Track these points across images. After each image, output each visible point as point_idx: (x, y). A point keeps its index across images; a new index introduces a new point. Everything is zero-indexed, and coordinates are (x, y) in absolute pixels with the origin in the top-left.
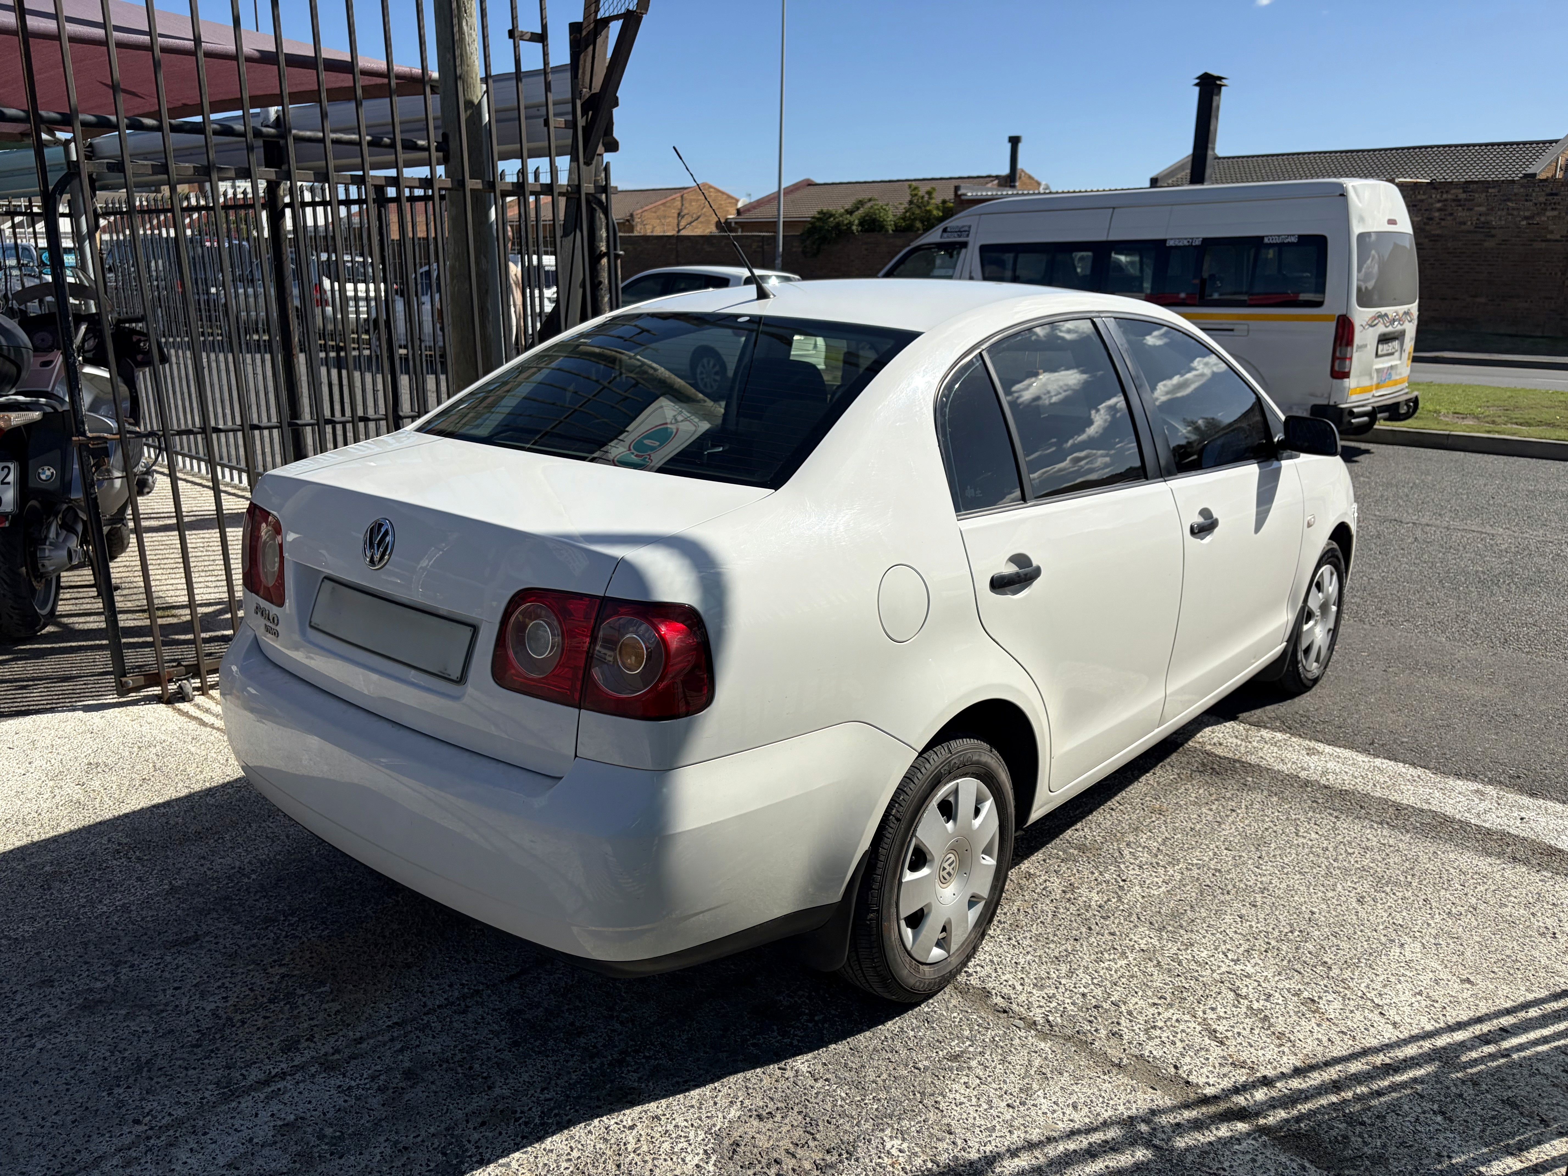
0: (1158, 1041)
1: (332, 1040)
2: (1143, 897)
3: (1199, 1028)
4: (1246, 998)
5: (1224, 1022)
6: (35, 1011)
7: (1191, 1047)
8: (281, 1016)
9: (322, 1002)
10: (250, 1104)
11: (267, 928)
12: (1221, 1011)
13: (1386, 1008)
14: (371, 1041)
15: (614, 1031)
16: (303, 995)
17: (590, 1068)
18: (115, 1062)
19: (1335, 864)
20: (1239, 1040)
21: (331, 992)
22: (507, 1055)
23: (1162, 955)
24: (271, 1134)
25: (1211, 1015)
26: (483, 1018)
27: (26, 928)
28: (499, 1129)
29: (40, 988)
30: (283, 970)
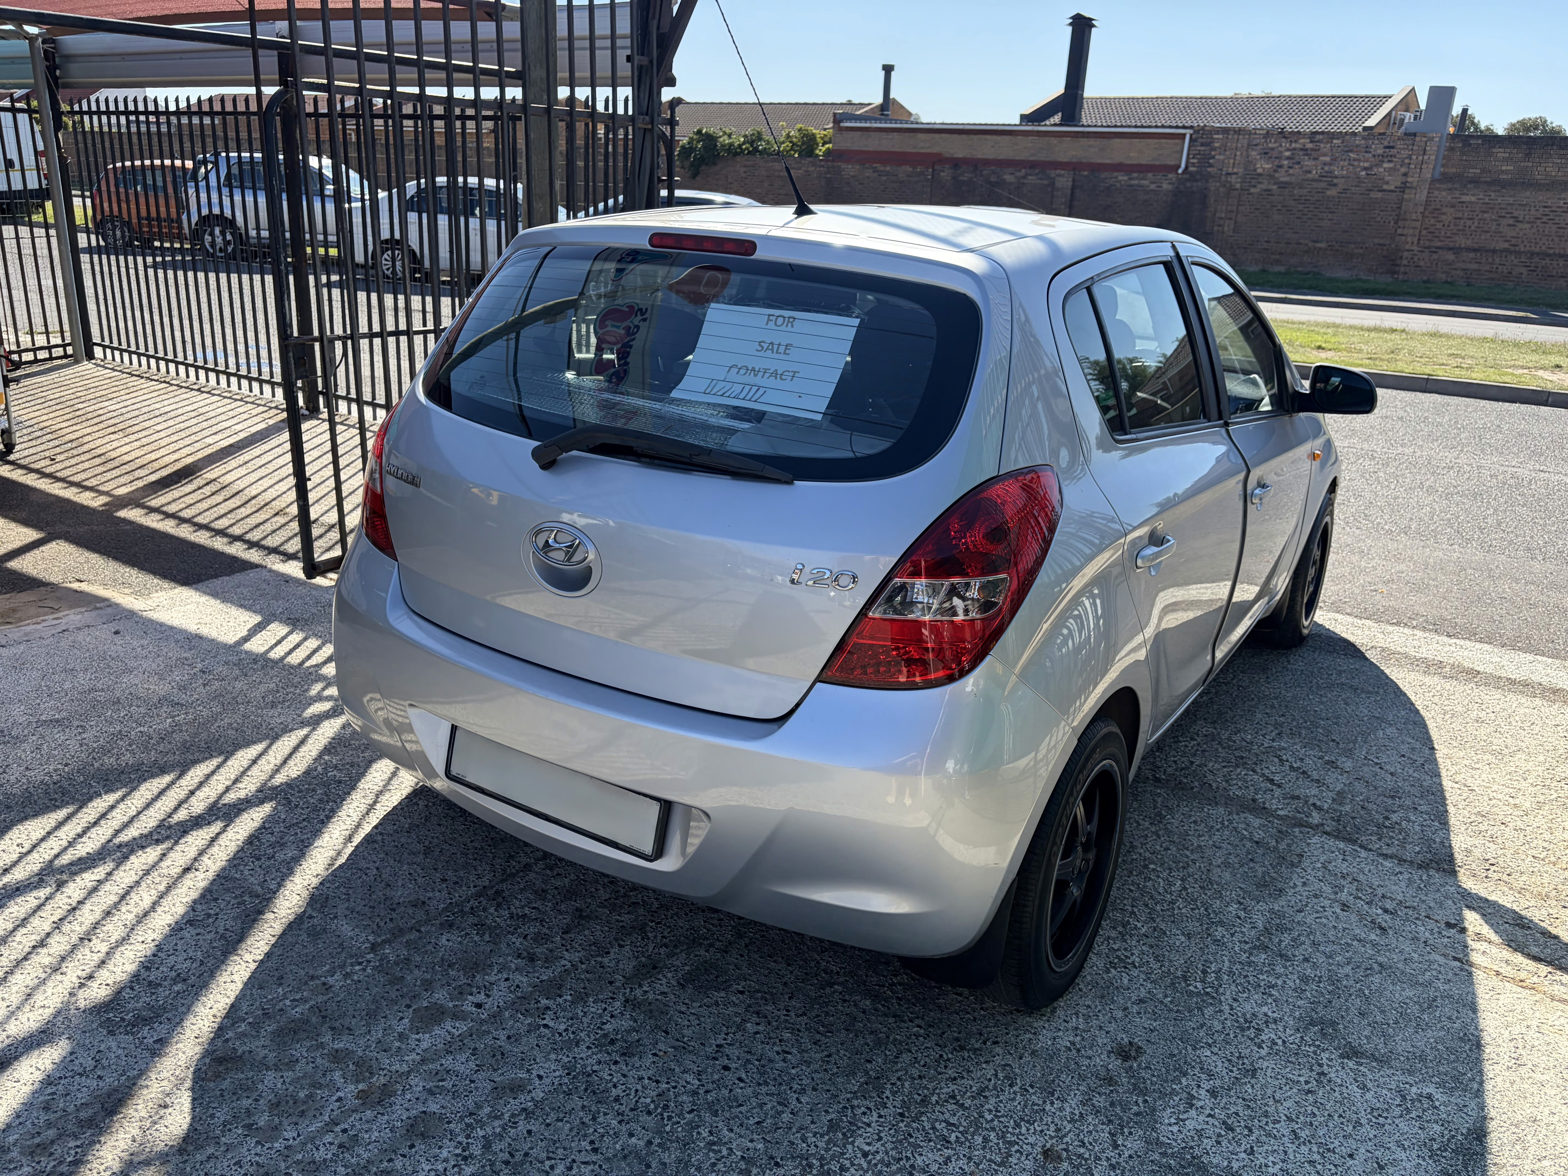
0: (1236, 787)
3: (1261, 779)
4: (1287, 761)
5: (1277, 775)
7: (1260, 789)
13: (1383, 764)
20: (1290, 784)
23: (1221, 738)
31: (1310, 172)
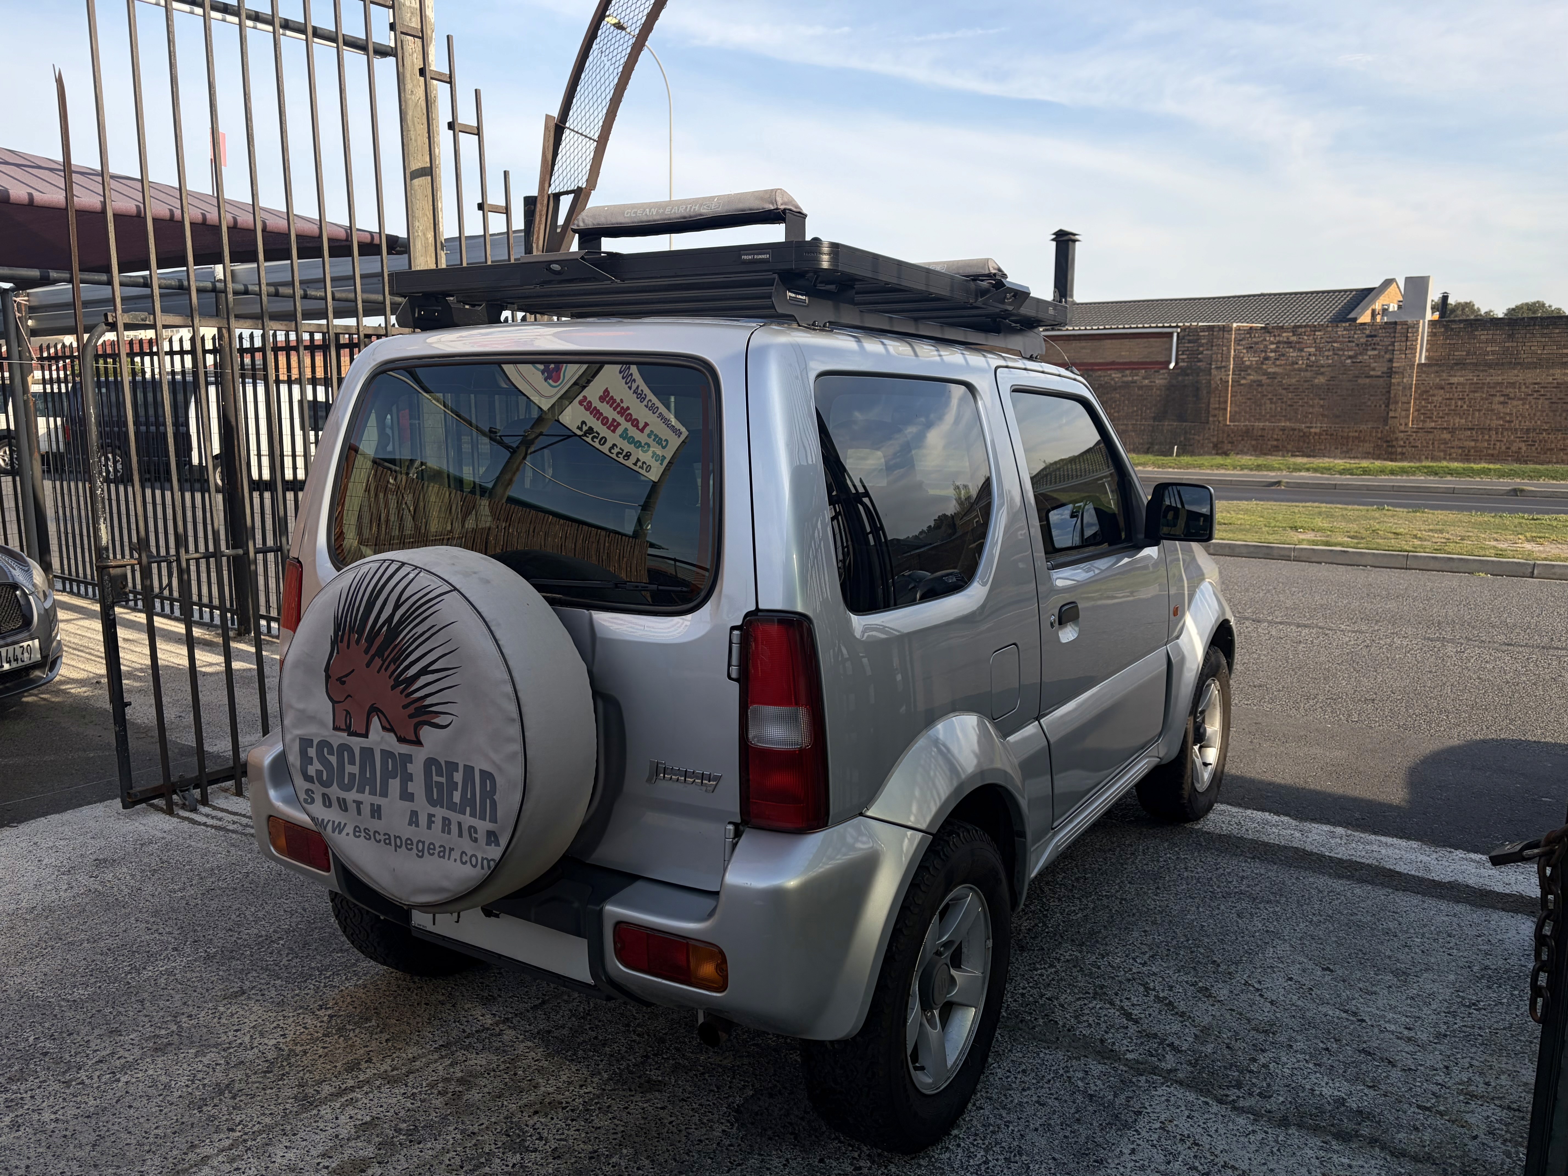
0: (1086, 1024)
1: (388, 1060)
2: (1064, 922)
3: (1118, 1013)
4: (1154, 989)
5: (1138, 1007)
6: (113, 1054)
7: (1112, 1026)
8: (338, 1046)
9: (372, 1034)
10: (329, 1111)
11: (305, 981)
12: (1134, 1000)
13: (1264, 990)
14: (424, 1060)
15: (634, 1041)
16: (354, 1030)
17: (619, 1068)
18: (197, 1088)
19: (1219, 890)
20: (1150, 1019)
21: (378, 1026)
22: (545, 1064)
23: (1084, 963)
24: (353, 1131)
25: (1126, 1004)
26: (517, 1038)
27: (81, 992)
28: (550, 1116)
29: (110, 1037)
30: (330, 1012)
31: (1297, 363)
